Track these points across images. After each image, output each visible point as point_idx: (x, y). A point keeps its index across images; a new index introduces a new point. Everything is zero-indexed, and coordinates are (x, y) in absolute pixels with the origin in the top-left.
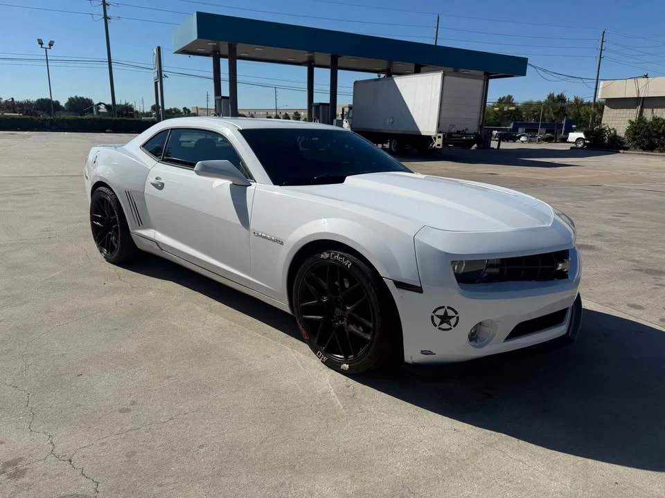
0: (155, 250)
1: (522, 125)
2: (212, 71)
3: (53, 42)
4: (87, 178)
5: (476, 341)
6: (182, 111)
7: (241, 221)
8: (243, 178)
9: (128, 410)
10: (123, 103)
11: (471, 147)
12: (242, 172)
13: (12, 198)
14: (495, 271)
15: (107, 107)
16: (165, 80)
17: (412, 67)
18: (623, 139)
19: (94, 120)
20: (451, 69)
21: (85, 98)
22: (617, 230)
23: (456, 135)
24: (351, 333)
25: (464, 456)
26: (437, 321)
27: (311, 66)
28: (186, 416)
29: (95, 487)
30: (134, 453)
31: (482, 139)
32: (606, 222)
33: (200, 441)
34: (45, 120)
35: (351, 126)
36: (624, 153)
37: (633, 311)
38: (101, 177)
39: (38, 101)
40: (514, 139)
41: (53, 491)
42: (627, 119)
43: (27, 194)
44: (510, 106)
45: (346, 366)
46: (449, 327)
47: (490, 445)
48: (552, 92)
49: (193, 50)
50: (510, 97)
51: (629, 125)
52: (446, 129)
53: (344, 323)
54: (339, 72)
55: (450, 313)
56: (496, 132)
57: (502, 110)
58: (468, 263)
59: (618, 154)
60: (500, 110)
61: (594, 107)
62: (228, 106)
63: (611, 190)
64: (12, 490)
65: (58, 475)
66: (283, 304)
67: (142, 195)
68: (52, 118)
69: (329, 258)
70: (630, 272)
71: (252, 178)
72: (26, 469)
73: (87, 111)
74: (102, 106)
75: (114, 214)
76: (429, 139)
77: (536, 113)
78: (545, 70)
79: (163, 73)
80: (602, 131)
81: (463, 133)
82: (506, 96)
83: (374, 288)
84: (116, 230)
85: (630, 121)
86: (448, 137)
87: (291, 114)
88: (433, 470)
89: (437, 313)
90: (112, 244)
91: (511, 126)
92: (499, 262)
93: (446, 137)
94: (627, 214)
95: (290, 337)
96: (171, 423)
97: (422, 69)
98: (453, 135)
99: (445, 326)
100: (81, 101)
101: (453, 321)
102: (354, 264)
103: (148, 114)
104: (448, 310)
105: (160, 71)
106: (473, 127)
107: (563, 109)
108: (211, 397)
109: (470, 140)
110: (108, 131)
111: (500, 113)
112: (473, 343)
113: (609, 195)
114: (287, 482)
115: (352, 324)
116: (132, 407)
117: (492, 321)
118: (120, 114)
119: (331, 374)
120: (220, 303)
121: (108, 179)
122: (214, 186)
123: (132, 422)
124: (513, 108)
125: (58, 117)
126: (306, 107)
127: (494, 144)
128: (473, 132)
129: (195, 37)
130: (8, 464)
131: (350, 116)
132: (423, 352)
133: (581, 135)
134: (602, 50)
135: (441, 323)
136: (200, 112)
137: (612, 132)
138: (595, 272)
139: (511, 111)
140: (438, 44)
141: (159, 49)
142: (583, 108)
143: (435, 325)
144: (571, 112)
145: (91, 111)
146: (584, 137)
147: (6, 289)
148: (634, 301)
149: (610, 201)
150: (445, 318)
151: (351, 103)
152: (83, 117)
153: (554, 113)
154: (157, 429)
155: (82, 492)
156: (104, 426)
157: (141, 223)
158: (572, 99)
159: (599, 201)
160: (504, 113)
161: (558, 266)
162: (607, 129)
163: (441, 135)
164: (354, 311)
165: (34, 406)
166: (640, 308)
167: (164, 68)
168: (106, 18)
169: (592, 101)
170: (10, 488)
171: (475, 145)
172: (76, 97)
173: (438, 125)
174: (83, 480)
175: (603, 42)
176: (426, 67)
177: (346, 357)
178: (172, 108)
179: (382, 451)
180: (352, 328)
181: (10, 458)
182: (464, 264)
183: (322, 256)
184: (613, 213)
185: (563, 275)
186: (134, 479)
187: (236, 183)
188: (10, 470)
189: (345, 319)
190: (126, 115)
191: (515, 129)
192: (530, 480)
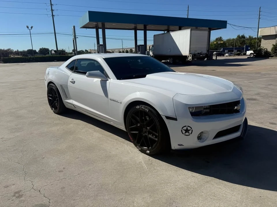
0: (73, 108)
1: (227, 49)
2: (96, 34)
3: (33, 27)
4: (45, 80)
5: (201, 140)
6: (85, 51)
7: (105, 95)
8: (105, 77)
9: (62, 171)
10: (61, 49)
11: (204, 59)
12: (105, 75)
13: (18, 90)
14: (208, 110)
15: (55, 51)
16: (77, 39)
17: (178, 27)
18: (270, 52)
19: (50, 57)
20: (194, 28)
21: (46, 48)
22: (266, 92)
23: (197, 55)
24: (150, 138)
25: (196, 187)
26: (184, 132)
27: (136, 30)
28: (84, 173)
29: (49, 201)
30: (64, 188)
31: (209, 56)
32: (261, 88)
33: (90, 183)
34: (30, 58)
35: (153, 53)
36: (271, 58)
37: (271, 125)
38: (51, 80)
39: (28, 50)
40: (223, 55)
41: (33, 202)
42: (272, 44)
43: (23, 88)
44: (221, 41)
45: (148, 152)
46: (189, 134)
47: (207, 182)
48: (239, 35)
49: (87, 26)
50: (221, 38)
51: (273, 46)
52: (193, 52)
53: (147, 134)
54: (147, 32)
55: (189, 128)
56: (216, 52)
57: (217, 43)
58: (196, 107)
59: (269, 59)
60: (216, 43)
61: (258, 39)
62: (102, 48)
63: (265, 75)
64: (18, 202)
65: (35, 196)
66: (123, 127)
67: (67, 86)
68: (33, 57)
69: (139, 108)
70: (271, 109)
71: (109, 77)
72: (23, 195)
73: (47, 53)
74: (53, 51)
75: (56, 95)
76: (186, 57)
77: (232, 44)
78: (235, 26)
79: (76, 36)
80: (261, 50)
81: (201, 54)
82: (219, 37)
83: (158, 119)
84: (57, 100)
85: (273, 44)
86: (194, 56)
87: (129, 50)
88: (183, 192)
89: (183, 129)
90: (56, 106)
91: (222, 50)
92: (209, 107)
93: (193, 55)
94: (271, 84)
95: (126, 141)
96: (78, 176)
97: (182, 28)
98: (196, 55)
99: (187, 134)
100: (44, 49)
101: (190, 132)
102: (149, 110)
103: (71, 53)
104: (188, 127)
105: (75, 36)
106: (205, 51)
107: (244, 41)
108: (94, 165)
109: (204, 57)
110: (55, 61)
111: (217, 45)
112: (199, 140)
113: (265, 77)
114: (124, 198)
115: (150, 134)
116: (63, 170)
117: (207, 131)
118: (60, 54)
119: (142, 155)
120: (99, 128)
121: (54, 80)
122: (94, 81)
123: (64, 176)
124: (222, 42)
125: (35, 56)
126: (134, 46)
127: (214, 58)
128: (205, 53)
129: (88, 21)
130: (16, 193)
131: (153, 49)
132: (179, 145)
133: (252, 52)
134: (260, 15)
135: (185, 133)
136: (92, 51)
137: (266, 50)
138: (256, 110)
139: (221, 43)
140: (188, 18)
141: (74, 27)
142: (253, 40)
143: (183, 134)
144: (248, 42)
145: (49, 53)
146: (253, 52)
147: (16, 125)
148: (272, 121)
149: (265, 79)
150: (187, 131)
151: (153, 44)
152: (46, 56)
153: (240, 43)
154: (73, 178)
155: (44, 203)
156: (52, 177)
157: (67, 97)
158: (248, 37)
159: (259, 79)
160: (219, 44)
161: (235, 108)
162: (263, 49)
163: (191, 55)
164: (150, 129)
165: (26, 170)
166: (275, 124)
167: (76, 35)
168: (53, 16)
169: (257, 37)
170: (17, 201)
171: (206, 58)
172: (42, 48)
173: (190, 51)
174: (44, 198)
175: (260, 12)
176: (183, 27)
177: (148, 148)
178: (81, 50)
179: (162, 185)
180: (150, 136)
181: (17, 191)
182: (194, 108)
183: (137, 107)
184: (266, 84)
185: (237, 111)
186: (64, 198)
187: (103, 80)
188: (17, 195)
189: (147, 132)
190: (63, 54)
191: (224, 51)
192: (223, 195)
